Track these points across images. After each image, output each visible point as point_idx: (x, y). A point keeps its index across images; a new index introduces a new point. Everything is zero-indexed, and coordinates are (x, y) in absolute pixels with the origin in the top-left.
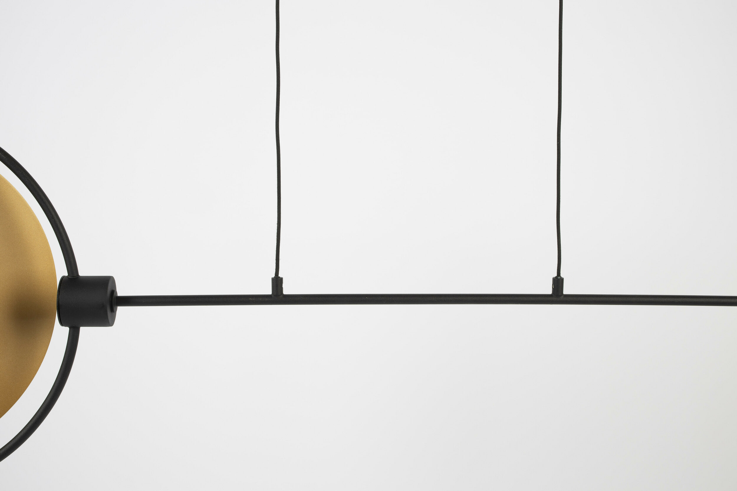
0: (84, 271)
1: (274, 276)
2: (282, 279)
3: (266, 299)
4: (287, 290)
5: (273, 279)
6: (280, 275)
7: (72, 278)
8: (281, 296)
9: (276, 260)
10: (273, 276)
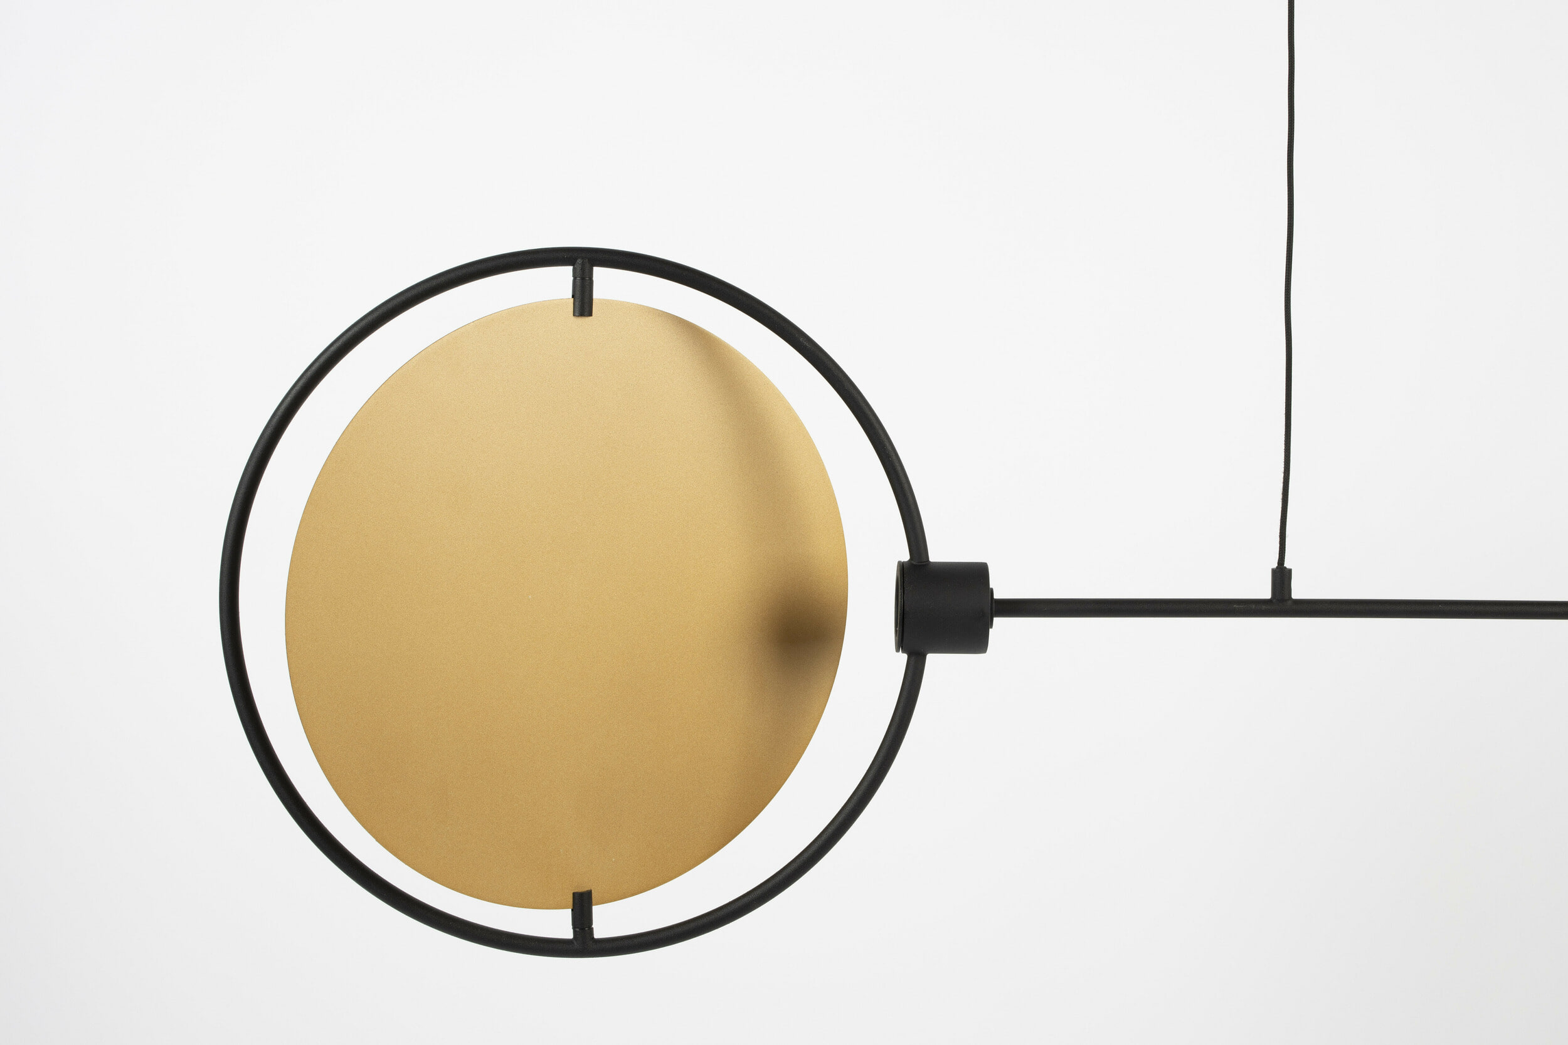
0: (939, 552)
1: (1277, 565)
2: (1290, 571)
3: (1264, 607)
4: (1299, 591)
5: (1274, 571)
6: (1287, 565)
7: (920, 564)
8: (1290, 602)
9: (1280, 536)
10: (1275, 565)
